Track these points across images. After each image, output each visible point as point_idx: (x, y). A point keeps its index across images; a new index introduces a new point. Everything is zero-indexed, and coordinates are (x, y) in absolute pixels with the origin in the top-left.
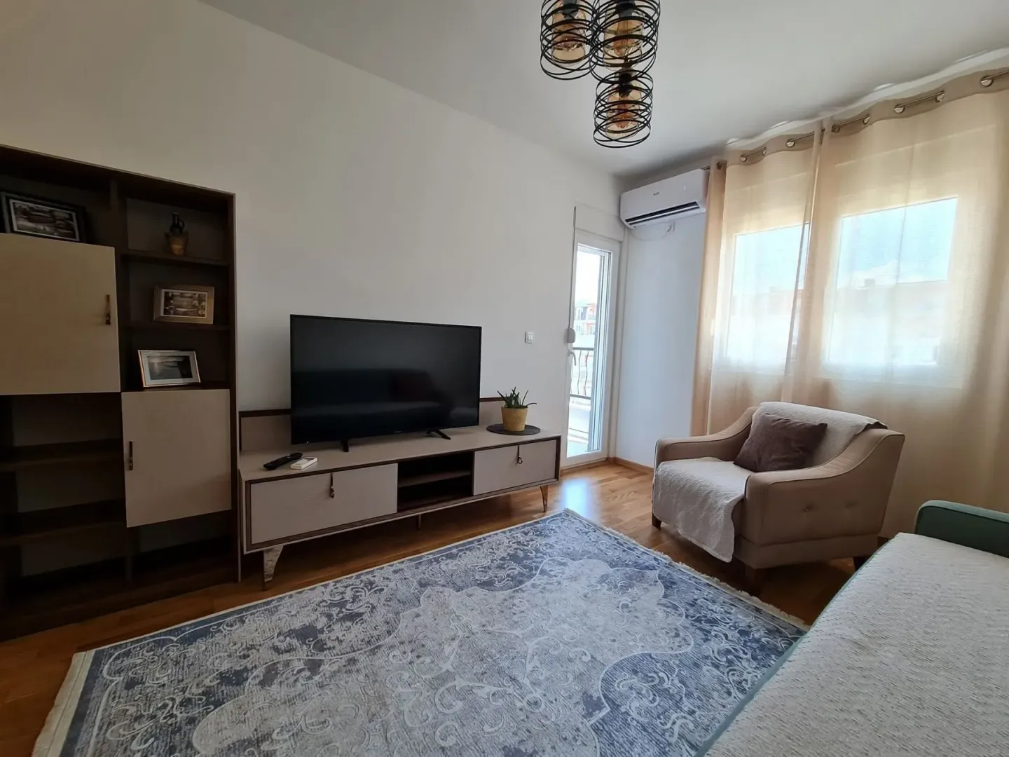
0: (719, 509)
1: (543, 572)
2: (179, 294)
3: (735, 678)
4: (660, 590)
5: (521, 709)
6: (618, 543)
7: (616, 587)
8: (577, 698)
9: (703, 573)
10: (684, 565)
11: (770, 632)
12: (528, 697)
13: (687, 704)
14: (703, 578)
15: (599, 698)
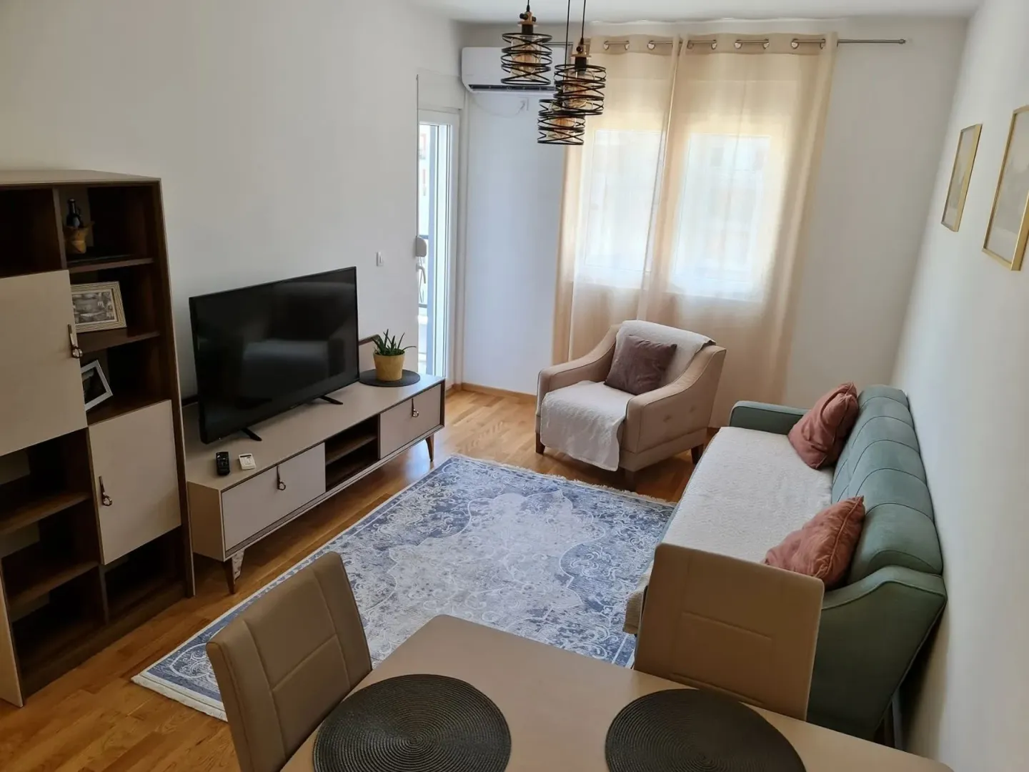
0: (607, 431)
1: (474, 514)
2: (80, 296)
3: (635, 542)
4: (569, 505)
5: (524, 593)
6: (518, 475)
7: (537, 510)
8: (553, 578)
9: (594, 484)
10: (578, 481)
11: (648, 512)
12: (523, 587)
13: (614, 563)
14: (595, 488)
15: (565, 575)
